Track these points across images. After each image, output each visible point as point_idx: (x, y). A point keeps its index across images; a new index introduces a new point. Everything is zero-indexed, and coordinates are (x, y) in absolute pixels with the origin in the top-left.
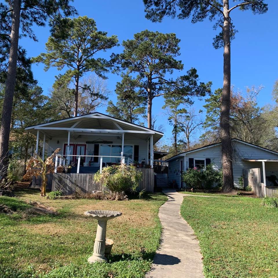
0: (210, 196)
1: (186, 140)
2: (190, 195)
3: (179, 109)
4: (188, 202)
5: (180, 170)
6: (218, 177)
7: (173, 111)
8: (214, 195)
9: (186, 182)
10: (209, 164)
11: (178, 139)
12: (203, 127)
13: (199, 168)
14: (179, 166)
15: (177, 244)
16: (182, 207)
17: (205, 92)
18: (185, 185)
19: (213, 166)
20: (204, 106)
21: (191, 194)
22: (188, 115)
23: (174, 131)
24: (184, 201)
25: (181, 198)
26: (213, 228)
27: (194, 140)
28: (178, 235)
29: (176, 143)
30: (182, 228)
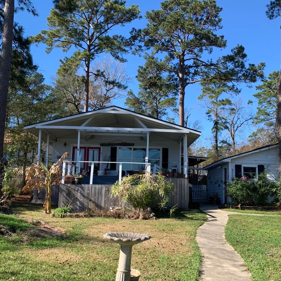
0: (264, 215)
1: (231, 141)
2: (236, 213)
3: (221, 100)
4: (234, 222)
5: (224, 180)
6: (274, 190)
7: (213, 102)
8: (268, 213)
9: (231, 196)
10: (262, 172)
11: (220, 139)
12: (253, 122)
13: (249, 177)
14: (222, 175)
15: (222, 276)
16: (227, 229)
17: (257, 77)
18: (230, 200)
19: (268, 175)
20: (254, 96)
21: (238, 212)
22: (233, 107)
23: (214, 129)
24: (230, 221)
25: (226, 217)
26: (269, 256)
27: (241, 141)
28: (223, 265)
29: (217, 145)
30: (228, 256)
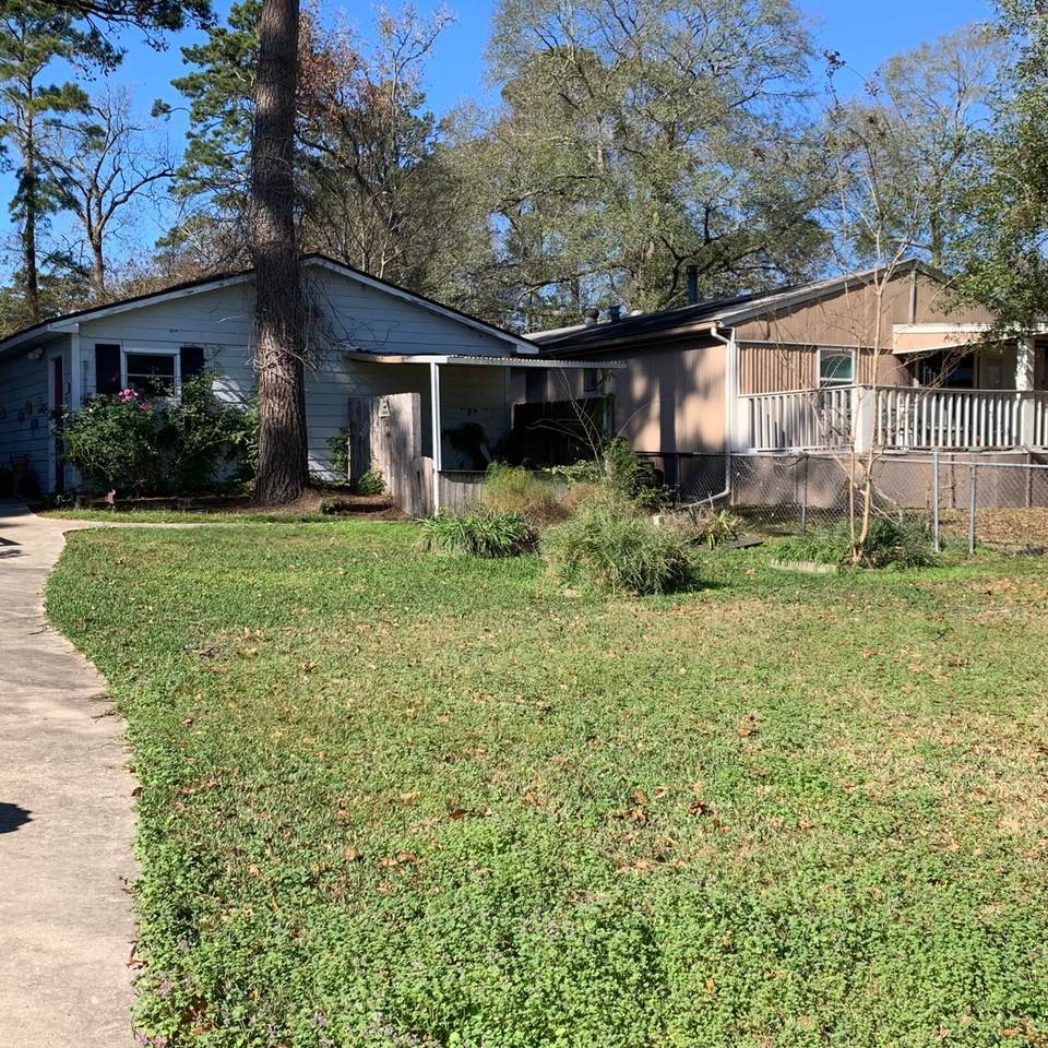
0: (198, 525)
1: (87, 257)
2: (98, 524)
3: (47, 87)
4: (84, 556)
5: (51, 406)
6: (237, 437)
7: (13, 93)
8: (216, 516)
9: (79, 462)
10: (197, 373)
11: (45, 246)
12: (171, 189)
13: (147, 391)
14: (46, 387)
15: (17, 744)
16: (55, 581)
17: (184, 9)
18: (74, 477)
19: (216, 385)
20: (178, 85)
21: (105, 519)
22: (95, 120)
23: (20, 205)
24: (70, 550)
25: (55, 539)
26: (197, 658)
27: (124, 258)
28: (23, 706)
29: (32, 266)
30: (49, 673)
